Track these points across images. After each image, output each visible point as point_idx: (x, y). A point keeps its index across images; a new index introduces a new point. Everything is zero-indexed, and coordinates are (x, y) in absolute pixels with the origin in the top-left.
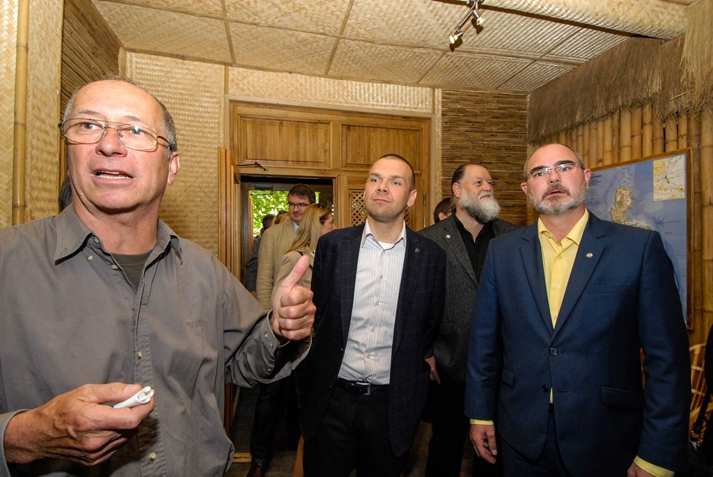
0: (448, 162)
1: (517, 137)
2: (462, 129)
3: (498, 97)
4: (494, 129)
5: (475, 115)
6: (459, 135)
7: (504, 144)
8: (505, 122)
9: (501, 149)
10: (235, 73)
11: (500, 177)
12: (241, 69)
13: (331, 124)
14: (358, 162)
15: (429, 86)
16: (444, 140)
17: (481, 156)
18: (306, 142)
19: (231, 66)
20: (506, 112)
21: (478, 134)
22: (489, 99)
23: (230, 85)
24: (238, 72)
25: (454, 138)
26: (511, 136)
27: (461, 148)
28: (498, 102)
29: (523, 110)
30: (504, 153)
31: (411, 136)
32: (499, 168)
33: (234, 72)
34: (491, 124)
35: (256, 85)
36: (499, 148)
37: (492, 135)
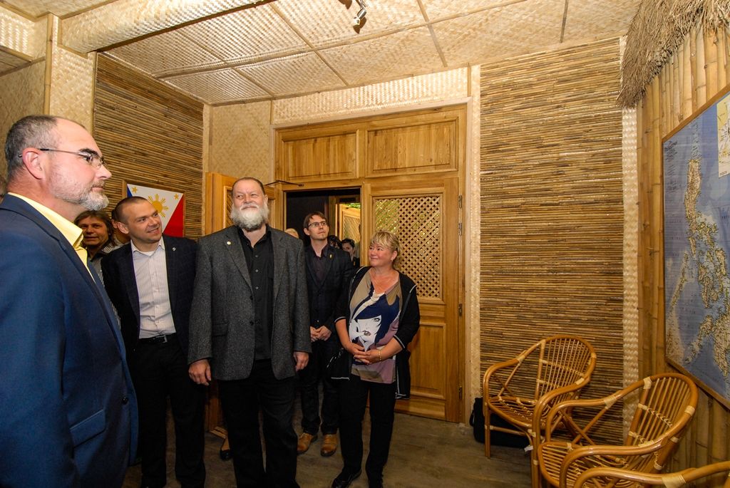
0: (489, 153)
1: (603, 101)
2: (508, 108)
3: (568, 52)
4: (562, 97)
5: (530, 85)
6: (506, 115)
7: (579, 115)
8: (578, 85)
9: (574, 123)
10: (279, 105)
11: (571, 162)
12: (282, 100)
13: (358, 132)
14: (385, 168)
15: (463, 66)
16: (483, 126)
17: (539, 138)
18: (335, 155)
19: (275, 99)
20: (582, 70)
21: (536, 109)
22: (551, 60)
23: (274, 115)
24: (281, 104)
25: (497, 121)
26: (592, 102)
27: (508, 132)
28: (567, 60)
29: (613, 60)
30: (577, 128)
31: (445, 129)
32: (571, 149)
33: (278, 103)
34: (556, 92)
35: (293, 111)
36: (572, 122)
37: (558, 107)
